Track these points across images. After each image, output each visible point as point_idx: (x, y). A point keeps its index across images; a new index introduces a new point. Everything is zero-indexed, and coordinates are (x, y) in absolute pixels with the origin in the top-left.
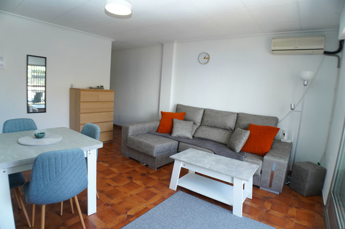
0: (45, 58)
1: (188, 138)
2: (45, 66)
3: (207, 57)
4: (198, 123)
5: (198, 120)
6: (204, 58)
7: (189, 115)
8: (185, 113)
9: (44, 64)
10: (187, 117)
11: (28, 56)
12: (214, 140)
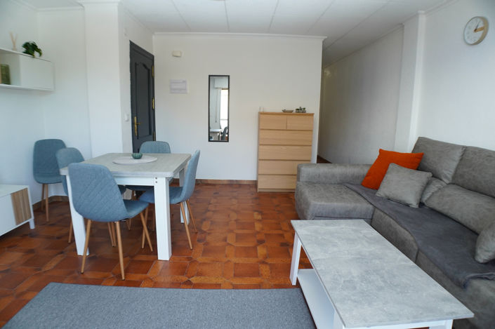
0: (229, 76)
1: (408, 205)
2: (229, 89)
3: (481, 25)
4: (446, 177)
5: (445, 172)
6: (476, 30)
7: (431, 159)
8: (423, 154)
9: (227, 87)
10: (426, 164)
11: (210, 76)
12: (460, 219)
